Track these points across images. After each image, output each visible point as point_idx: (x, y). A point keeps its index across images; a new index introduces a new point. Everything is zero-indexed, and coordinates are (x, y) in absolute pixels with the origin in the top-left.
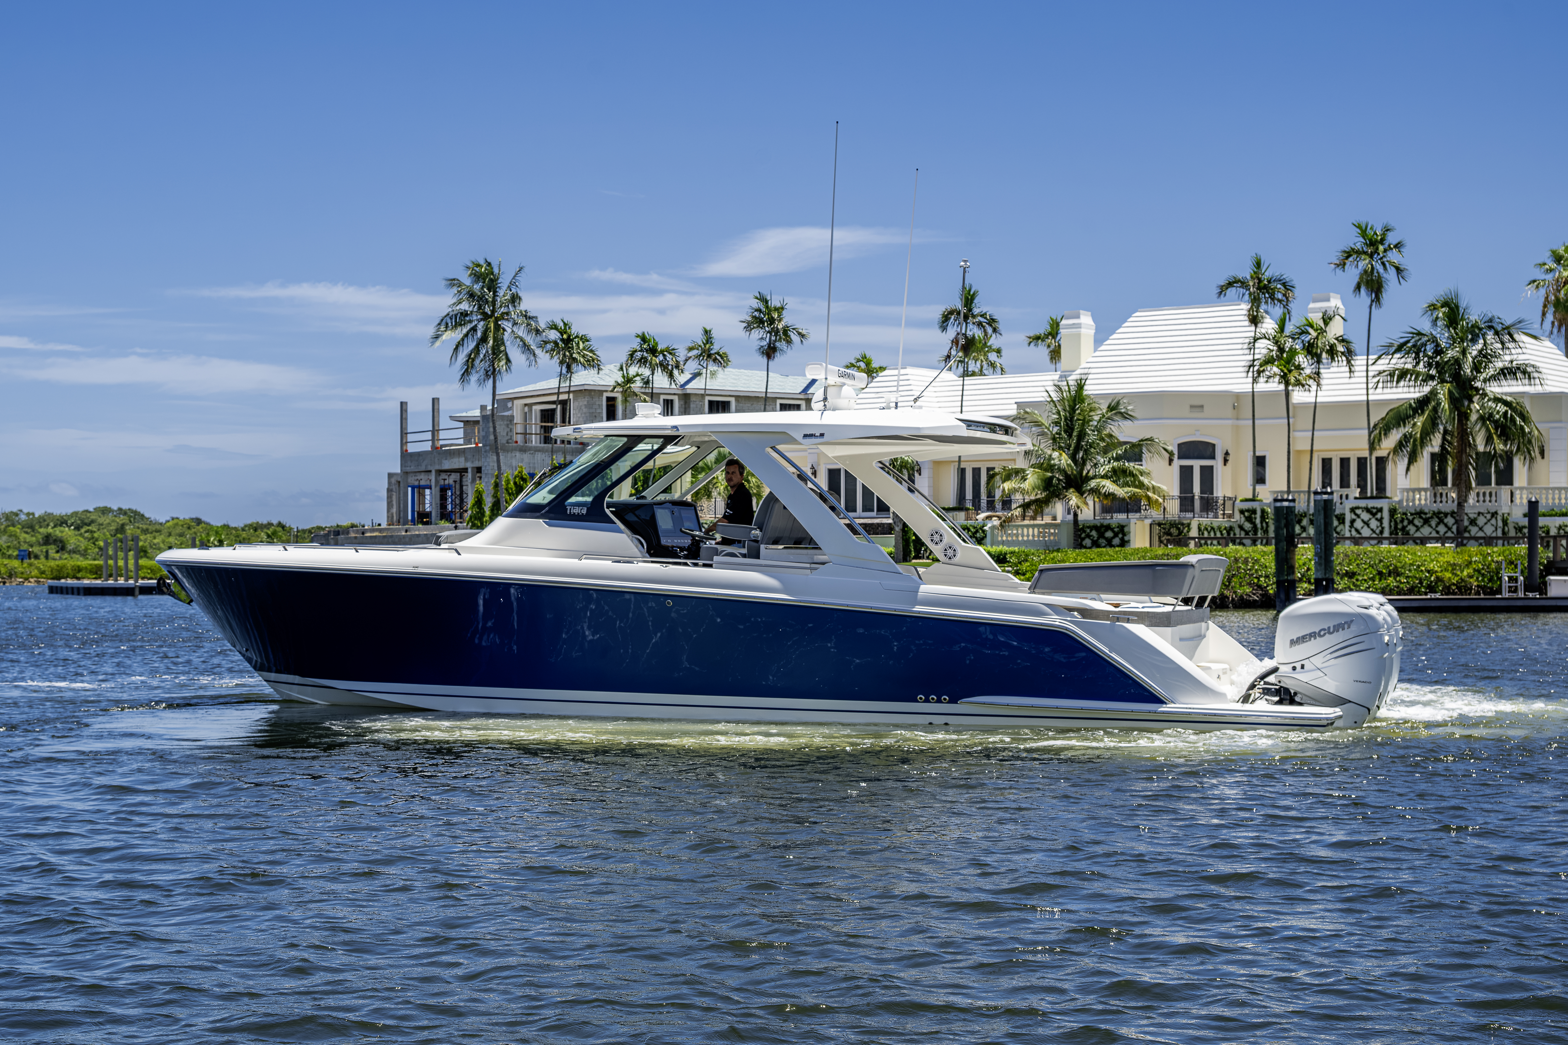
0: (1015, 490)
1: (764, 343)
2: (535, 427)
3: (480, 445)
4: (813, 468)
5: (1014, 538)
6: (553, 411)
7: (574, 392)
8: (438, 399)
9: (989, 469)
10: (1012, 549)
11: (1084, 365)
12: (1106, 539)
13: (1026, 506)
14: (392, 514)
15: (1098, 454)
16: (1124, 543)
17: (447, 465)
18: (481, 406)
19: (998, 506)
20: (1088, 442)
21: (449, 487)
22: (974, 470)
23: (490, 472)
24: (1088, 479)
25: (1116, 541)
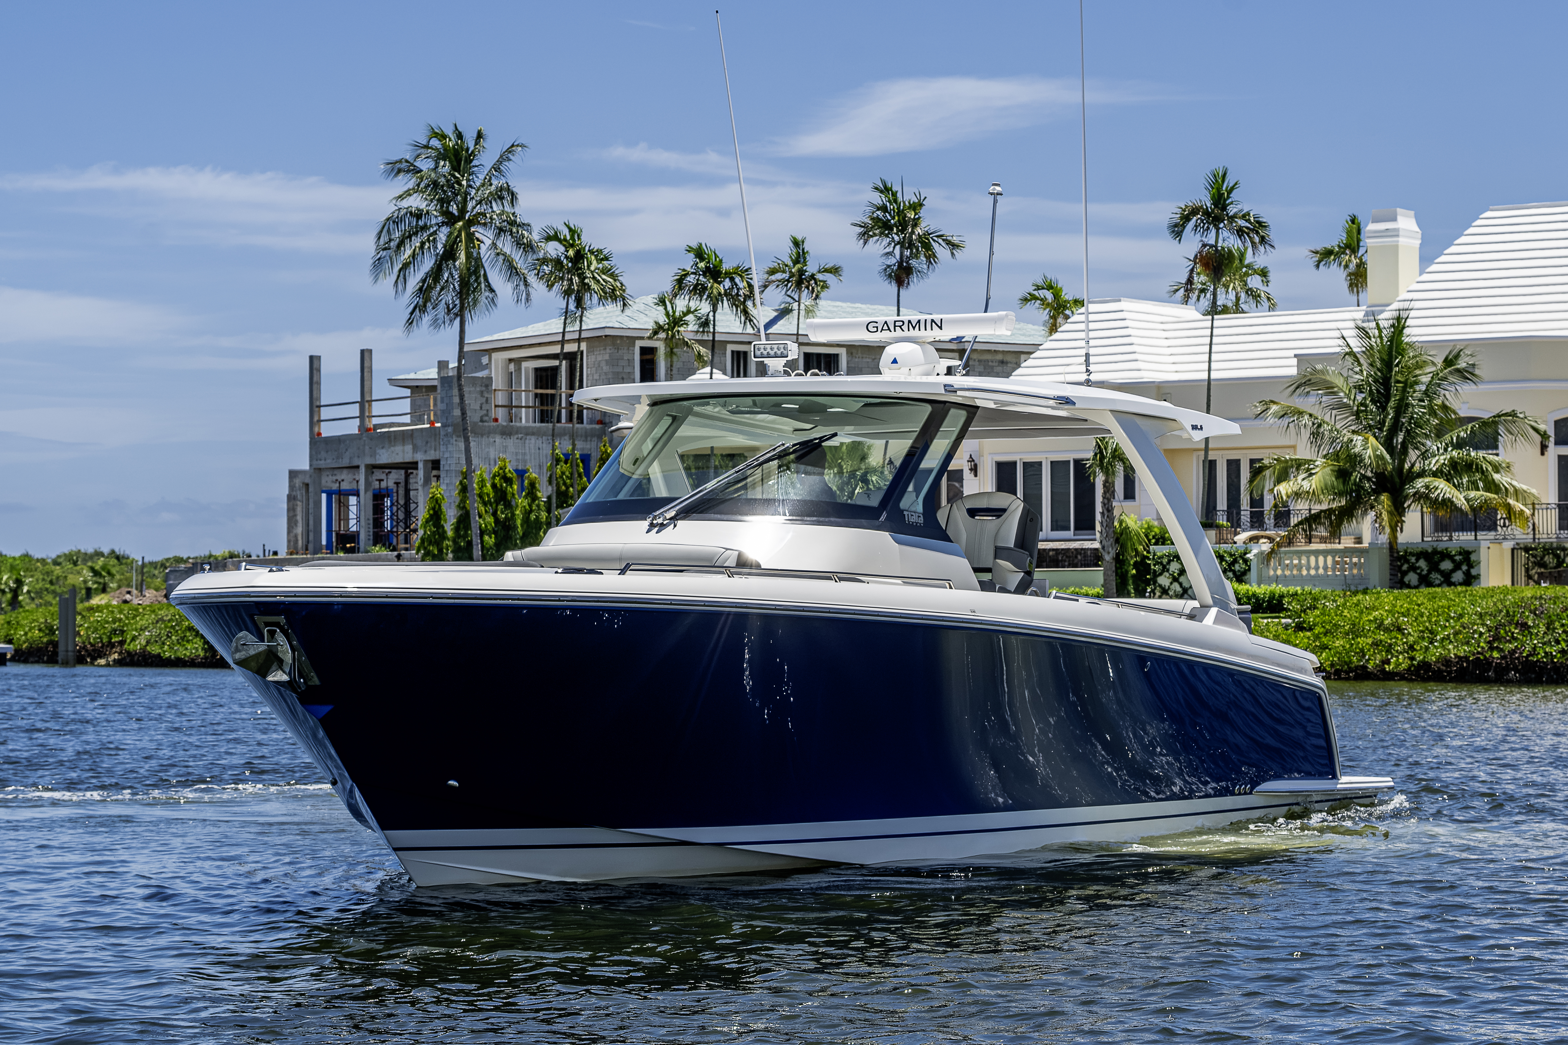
0: (1297, 495)
1: (892, 261)
2: (525, 398)
3: (438, 425)
4: (971, 460)
5: (1295, 572)
6: (555, 370)
7: (587, 339)
8: (370, 351)
9: (1252, 461)
10: (1292, 589)
11: (1403, 295)
12: (1442, 573)
13: (1313, 520)
14: (296, 536)
15: (1427, 436)
16: (1470, 580)
17: (384, 457)
18: (439, 362)
19: (1269, 521)
20: (1412, 418)
21: (388, 493)
22: (1229, 462)
23: (453, 468)
24: (1412, 476)
25: (1458, 576)
